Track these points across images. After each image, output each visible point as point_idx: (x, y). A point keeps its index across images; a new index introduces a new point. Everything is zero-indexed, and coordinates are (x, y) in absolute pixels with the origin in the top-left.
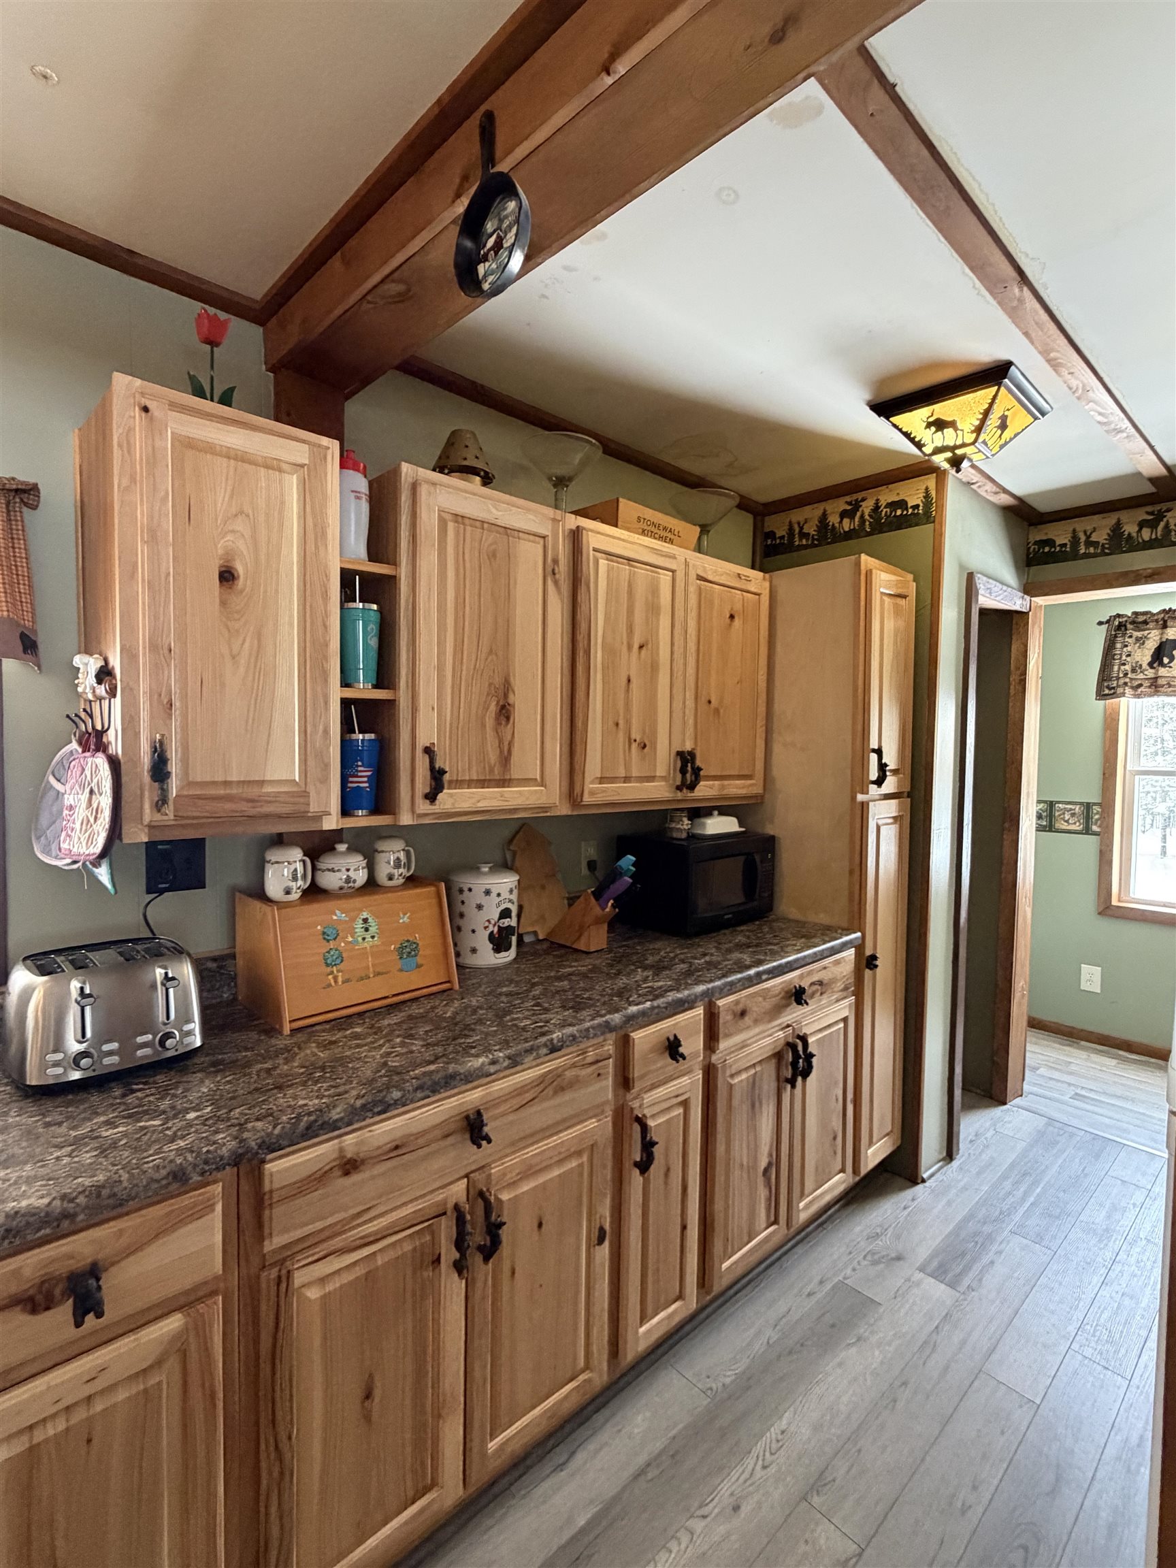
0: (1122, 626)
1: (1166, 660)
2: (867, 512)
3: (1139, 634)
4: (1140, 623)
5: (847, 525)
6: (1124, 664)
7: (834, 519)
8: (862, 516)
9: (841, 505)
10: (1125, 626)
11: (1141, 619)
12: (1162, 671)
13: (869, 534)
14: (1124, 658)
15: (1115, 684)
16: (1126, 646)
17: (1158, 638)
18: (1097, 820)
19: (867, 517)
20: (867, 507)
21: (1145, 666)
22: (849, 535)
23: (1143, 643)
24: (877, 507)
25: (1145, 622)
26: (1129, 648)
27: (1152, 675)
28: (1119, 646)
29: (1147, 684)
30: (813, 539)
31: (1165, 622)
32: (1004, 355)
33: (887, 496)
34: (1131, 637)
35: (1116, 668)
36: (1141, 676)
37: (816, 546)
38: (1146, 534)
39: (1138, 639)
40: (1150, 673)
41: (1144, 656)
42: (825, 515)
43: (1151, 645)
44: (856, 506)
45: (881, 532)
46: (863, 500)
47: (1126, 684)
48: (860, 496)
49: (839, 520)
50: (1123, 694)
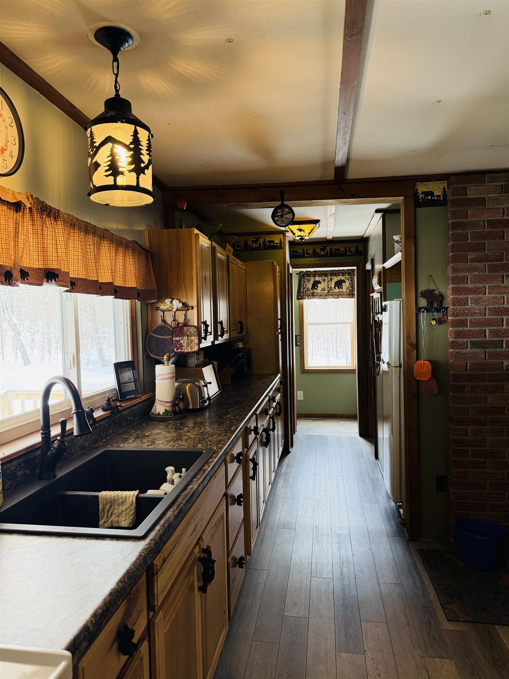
0: (303, 275)
1: (316, 287)
2: (261, 242)
3: (308, 278)
4: (308, 274)
5: (254, 245)
6: (305, 288)
7: (250, 243)
8: (260, 243)
9: (253, 238)
10: (304, 275)
11: (308, 273)
12: (315, 291)
13: (262, 250)
14: (305, 286)
15: (302, 295)
16: (305, 282)
17: (313, 280)
18: (299, 341)
19: (261, 244)
20: (261, 241)
21: (310, 289)
22: (256, 249)
23: (309, 281)
24: (265, 241)
25: (310, 274)
26: (306, 283)
27: (312, 292)
28: (302, 282)
29: (311, 295)
30: (243, 248)
31: (315, 275)
32: (319, 219)
33: (268, 238)
34: (306, 279)
35: (302, 289)
36: (309, 292)
37: (244, 251)
38: (322, 253)
39: (308, 280)
40: (312, 291)
41: (310, 285)
42: (246, 240)
43: (312, 282)
44: (258, 240)
45: (267, 249)
46: (260, 238)
47: (306, 295)
48: (259, 236)
49: (252, 243)
50: (305, 298)
